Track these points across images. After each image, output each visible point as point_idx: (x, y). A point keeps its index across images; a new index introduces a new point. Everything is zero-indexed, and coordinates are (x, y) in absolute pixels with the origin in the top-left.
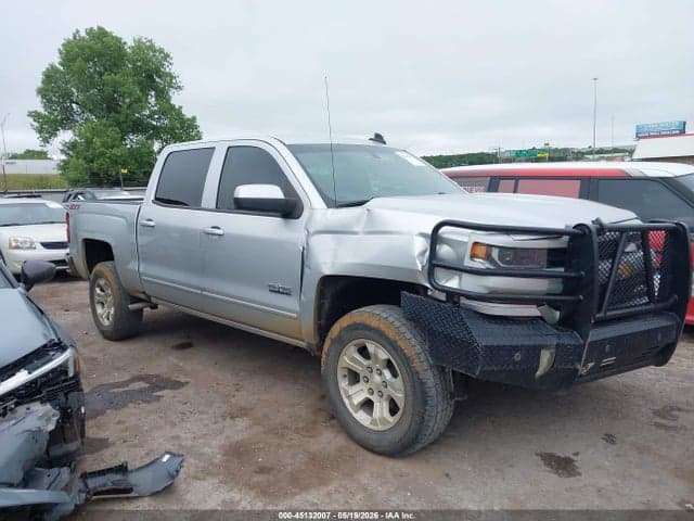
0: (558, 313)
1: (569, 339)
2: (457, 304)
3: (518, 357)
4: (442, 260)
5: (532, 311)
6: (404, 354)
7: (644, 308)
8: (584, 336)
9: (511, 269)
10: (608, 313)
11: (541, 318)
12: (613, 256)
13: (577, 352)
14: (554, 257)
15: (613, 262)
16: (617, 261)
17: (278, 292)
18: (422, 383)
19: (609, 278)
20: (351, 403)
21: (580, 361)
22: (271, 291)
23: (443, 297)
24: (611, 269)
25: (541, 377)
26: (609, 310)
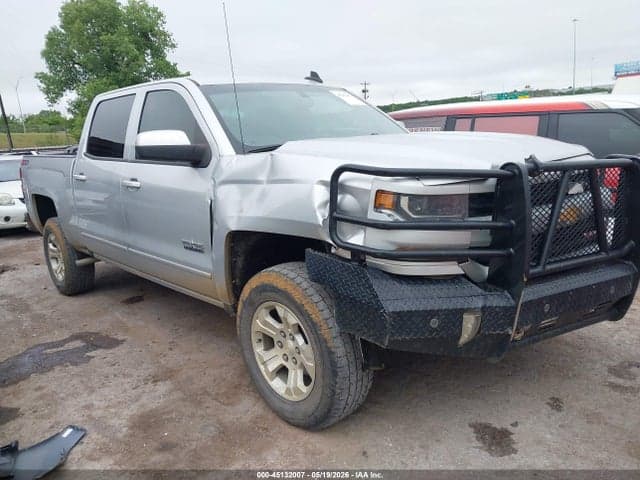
0: (486, 269)
1: (498, 300)
2: (362, 262)
3: (434, 323)
4: (344, 212)
5: (452, 269)
6: (311, 319)
7: (594, 258)
8: (516, 296)
9: (424, 220)
10: (548, 267)
11: (464, 276)
12: (553, 200)
13: (509, 312)
14: (479, 204)
15: (553, 209)
16: (557, 206)
17: (191, 249)
18: (331, 353)
19: (549, 225)
20: (267, 370)
21: (511, 325)
22: (187, 248)
23: (347, 255)
24: (551, 215)
25: (466, 344)
26: (549, 263)
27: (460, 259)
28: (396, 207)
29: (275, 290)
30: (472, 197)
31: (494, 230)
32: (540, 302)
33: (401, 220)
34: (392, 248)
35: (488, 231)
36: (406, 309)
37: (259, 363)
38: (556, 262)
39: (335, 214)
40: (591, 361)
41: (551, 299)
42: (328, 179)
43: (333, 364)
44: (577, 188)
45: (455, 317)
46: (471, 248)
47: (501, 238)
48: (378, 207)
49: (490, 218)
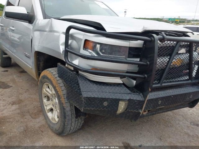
0: (135, 81)
1: (137, 97)
3: (105, 104)
5: (118, 80)
8: (145, 97)
10: (163, 84)
12: (170, 55)
13: (141, 103)
14: (133, 52)
15: (170, 59)
16: (172, 58)
17: (26, 56)
18: (64, 109)
19: (166, 66)
20: (46, 108)
21: (141, 108)
22: (25, 56)
23: (72, 69)
24: (168, 62)
25: (120, 114)
26: (165, 82)
27: (122, 77)
28: (94, 49)
29: (47, 78)
30: (131, 49)
31: (139, 65)
32: (157, 100)
33: (96, 55)
34: (90, 68)
35: (137, 65)
36: (93, 96)
37: (45, 105)
38: (168, 82)
39: (67, 49)
40: (179, 120)
41: (162, 98)
42: (65, 31)
43: (65, 113)
44: (183, 51)
45: (115, 102)
46: (127, 72)
47: (142, 69)
48: (85, 47)
49: (138, 60)
